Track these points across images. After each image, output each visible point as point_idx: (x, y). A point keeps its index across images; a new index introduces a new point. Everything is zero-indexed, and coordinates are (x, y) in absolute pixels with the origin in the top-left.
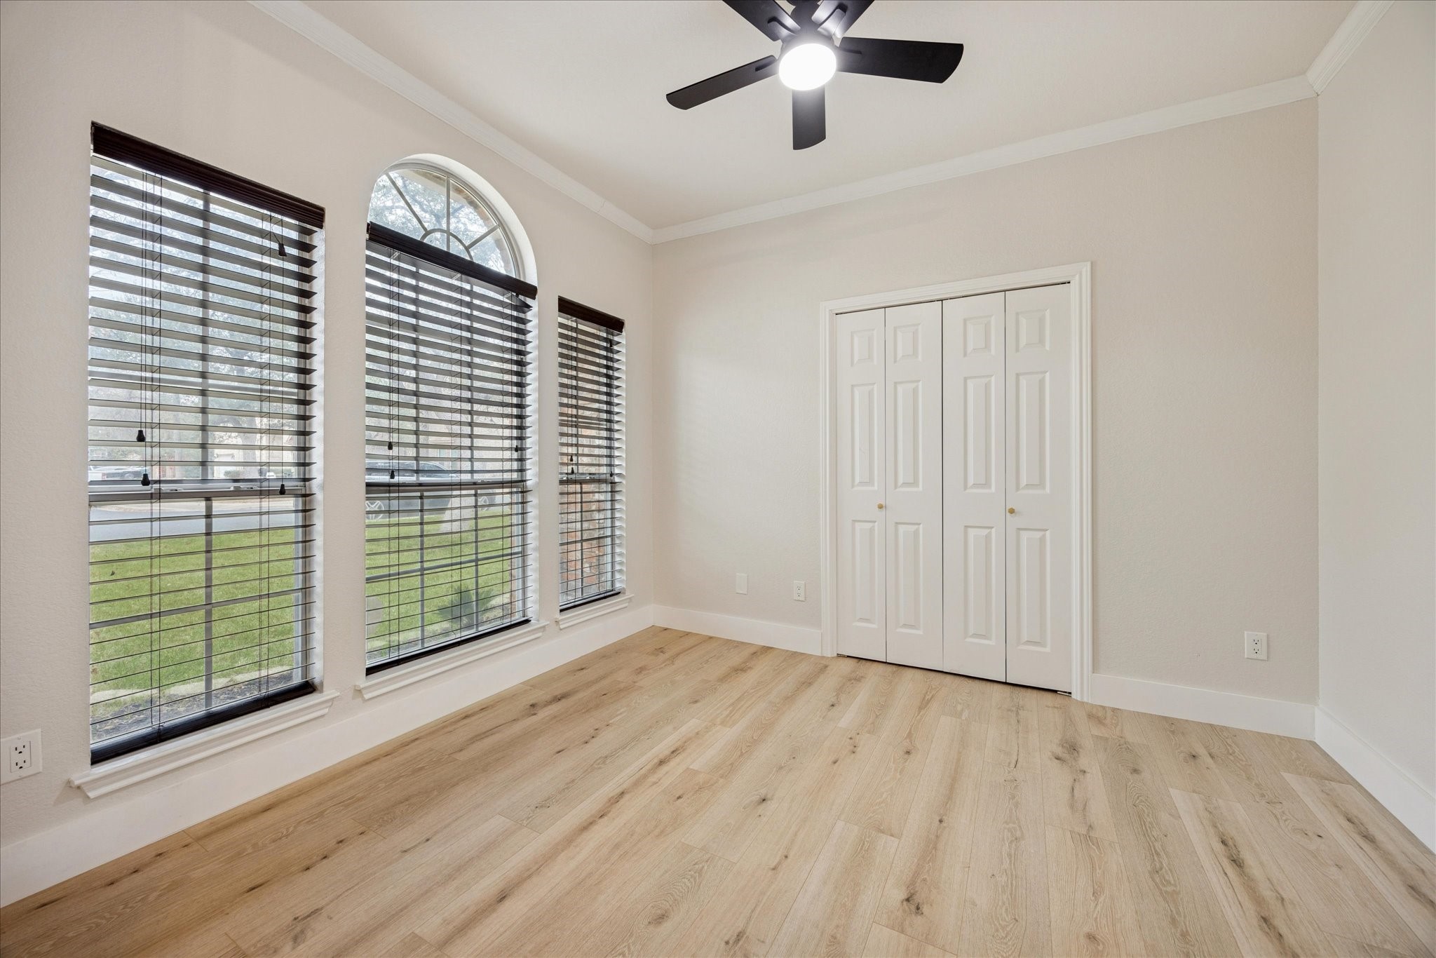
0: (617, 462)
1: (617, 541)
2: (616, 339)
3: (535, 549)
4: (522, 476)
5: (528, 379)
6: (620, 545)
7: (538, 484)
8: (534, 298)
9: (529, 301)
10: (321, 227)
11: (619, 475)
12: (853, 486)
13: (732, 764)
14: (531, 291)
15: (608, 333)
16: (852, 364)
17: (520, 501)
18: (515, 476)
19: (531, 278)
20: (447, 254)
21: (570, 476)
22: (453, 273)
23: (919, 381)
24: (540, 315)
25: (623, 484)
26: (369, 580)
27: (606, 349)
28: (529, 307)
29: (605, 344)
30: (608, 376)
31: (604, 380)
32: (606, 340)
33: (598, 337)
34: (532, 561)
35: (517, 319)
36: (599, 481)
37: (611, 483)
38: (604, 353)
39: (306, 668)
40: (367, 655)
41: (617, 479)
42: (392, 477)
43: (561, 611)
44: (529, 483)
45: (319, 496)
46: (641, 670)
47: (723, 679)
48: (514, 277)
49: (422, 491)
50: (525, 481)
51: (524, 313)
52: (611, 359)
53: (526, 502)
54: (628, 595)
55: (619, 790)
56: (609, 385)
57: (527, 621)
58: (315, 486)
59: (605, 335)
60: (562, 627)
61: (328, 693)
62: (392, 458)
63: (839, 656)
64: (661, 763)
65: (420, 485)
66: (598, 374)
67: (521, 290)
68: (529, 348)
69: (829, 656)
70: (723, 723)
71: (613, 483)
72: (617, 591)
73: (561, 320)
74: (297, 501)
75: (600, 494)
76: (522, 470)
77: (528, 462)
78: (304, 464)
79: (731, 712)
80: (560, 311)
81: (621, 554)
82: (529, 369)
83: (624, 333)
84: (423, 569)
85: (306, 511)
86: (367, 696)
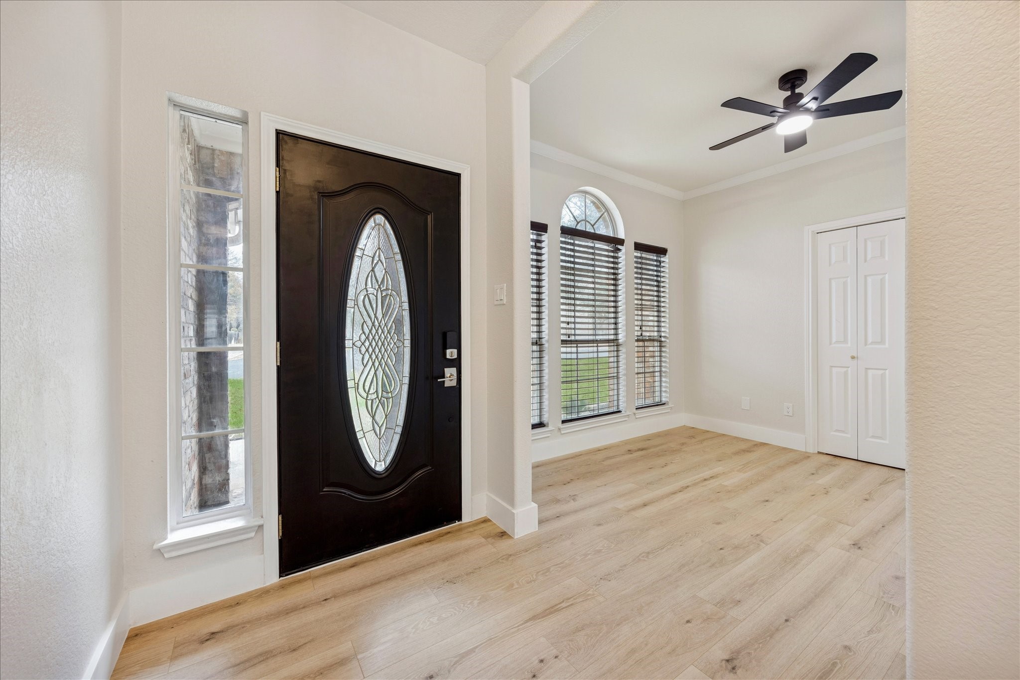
0: (663, 329)
1: (663, 374)
2: (662, 259)
3: (624, 375)
4: (616, 337)
5: (620, 287)
6: (665, 377)
7: (625, 341)
8: (623, 245)
9: (619, 247)
10: (547, 232)
11: (665, 337)
12: (831, 344)
13: (747, 486)
14: (621, 242)
15: (657, 257)
16: (830, 265)
17: (616, 350)
18: (612, 337)
19: (621, 235)
20: (585, 232)
21: (639, 338)
22: (588, 240)
23: (886, 274)
24: (626, 254)
25: (667, 342)
26: (563, 382)
27: (656, 266)
28: (620, 250)
29: (655, 263)
30: (657, 281)
31: (655, 283)
32: (656, 261)
33: (652, 260)
34: (622, 381)
35: (613, 257)
36: (653, 340)
37: (660, 341)
38: (655, 268)
39: (541, 416)
40: (562, 415)
41: (663, 339)
42: (569, 337)
43: (636, 409)
44: (620, 341)
45: (546, 345)
46: (683, 444)
47: (737, 453)
48: (612, 236)
49: (577, 344)
50: (618, 340)
51: (617, 253)
52: (660, 271)
53: (619, 351)
54: (670, 405)
55: (686, 485)
56: (658, 286)
57: (620, 412)
58: (544, 341)
59: (655, 258)
60: (637, 417)
61: (550, 428)
62: (569, 329)
63: (819, 453)
64: (705, 480)
65: (576, 341)
66: (652, 280)
67: (616, 242)
68: (620, 271)
69: (811, 452)
70: (738, 471)
71: (661, 341)
72: (663, 402)
73: (636, 254)
74: (537, 347)
75: (653, 348)
76: (616, 334)
77: (620, 330)
78: (539, 332)
79: (743, 467)
80: (635, 249)
81: (665, 382)
82: (620, 282)
83: (667, 256)
84: (578, 380)
85: (541, 351)
86: (562, 432)
